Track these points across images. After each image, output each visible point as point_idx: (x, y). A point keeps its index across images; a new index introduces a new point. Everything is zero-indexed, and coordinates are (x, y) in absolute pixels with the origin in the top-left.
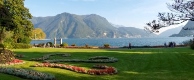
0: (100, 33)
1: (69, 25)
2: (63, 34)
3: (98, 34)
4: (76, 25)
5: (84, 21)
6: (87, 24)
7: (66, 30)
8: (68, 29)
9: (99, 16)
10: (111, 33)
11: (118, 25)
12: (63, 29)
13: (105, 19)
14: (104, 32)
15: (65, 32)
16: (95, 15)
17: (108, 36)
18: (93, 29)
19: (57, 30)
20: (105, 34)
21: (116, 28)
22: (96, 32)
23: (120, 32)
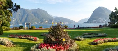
0: (43, 21)
1: (23, 16)
2: (19, 22)
3: (42, 21)
4: (28, 15)
5: (33, 13)
6: (35, 15)
7: (21, 19)
8: (22, 18)
9: (42, 10)
10: (50, 21)
11: (54, 16)
12: (19, 19)
13: (46, 12)
14: (45, 20)
15: (21, 21)
16: (39, 9)
17: (48, 23)
18: (38, 18)
19: (15, 19)
20: (47, 21)
21: (53, 18)
22: (41, 20)
23: (55, 20)
